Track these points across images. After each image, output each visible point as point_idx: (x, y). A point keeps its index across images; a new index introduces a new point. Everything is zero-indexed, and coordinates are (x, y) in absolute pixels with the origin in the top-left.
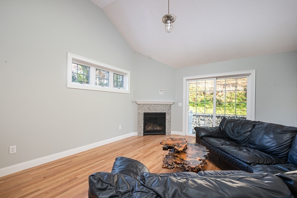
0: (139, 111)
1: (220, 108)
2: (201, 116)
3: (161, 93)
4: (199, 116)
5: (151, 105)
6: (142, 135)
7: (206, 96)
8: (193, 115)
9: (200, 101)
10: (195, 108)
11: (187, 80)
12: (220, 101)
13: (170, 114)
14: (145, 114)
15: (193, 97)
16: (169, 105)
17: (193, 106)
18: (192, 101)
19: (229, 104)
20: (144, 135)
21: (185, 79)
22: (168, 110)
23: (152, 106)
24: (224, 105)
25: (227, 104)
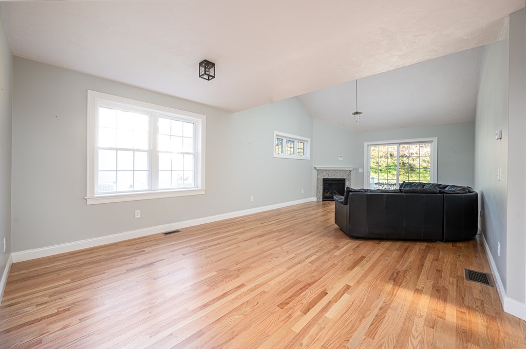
0: (318, 177)
1: (412, 175)
2: (386, 184)
3: (340, 159)
4: (383, 184)
5: (330, 170)
6: (321, 200)
7: (394, 159)
8: (376, 184)
9: (386, 166)
10: (377, 175)
11: (368, 145)
12: (412, 166)
13: (349, 180)
14: (324, 180)
15: (375, 161)
16: (348, 171)
17: (376, 172)
18: (374, 166)
19: (425, 171)
20: (323, 200)
21: (366, 144)
22: (347, 176)
23: (332, 172)
24: (418, 171)
25: (422, 171)
